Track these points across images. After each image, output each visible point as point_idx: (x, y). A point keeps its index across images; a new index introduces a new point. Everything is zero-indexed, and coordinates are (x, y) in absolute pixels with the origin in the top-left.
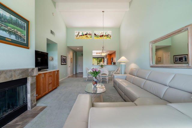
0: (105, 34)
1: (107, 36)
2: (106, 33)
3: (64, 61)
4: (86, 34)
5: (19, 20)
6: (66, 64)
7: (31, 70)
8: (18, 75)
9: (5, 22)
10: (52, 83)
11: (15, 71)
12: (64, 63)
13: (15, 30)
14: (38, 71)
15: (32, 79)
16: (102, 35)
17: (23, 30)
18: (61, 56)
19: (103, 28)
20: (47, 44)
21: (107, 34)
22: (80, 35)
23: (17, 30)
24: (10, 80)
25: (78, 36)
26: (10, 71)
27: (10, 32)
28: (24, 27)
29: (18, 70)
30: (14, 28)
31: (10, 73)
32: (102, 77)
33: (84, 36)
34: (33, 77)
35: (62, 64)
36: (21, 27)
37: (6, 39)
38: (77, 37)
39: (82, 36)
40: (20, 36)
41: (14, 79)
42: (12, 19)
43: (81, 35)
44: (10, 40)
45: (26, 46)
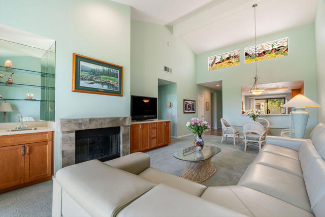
0: (271, 49)
1: (277, 50)
2: (273, 46)
3: (189, 107)
4: (228, 58)
5: (111, 69)
6: (194, 113)
7: (122, 118)
8: (108, 124)
9: (99, 75)
10: (156, 137)
11: (105, 119)
12: (189, 110)
13: (108, 80)
14: (131, 120)
15: (125, 129)
16: (264, 52)
17: (115, 78)
18: (184, 100)
19: (256, 40)
20: (159, 87)
21: (275, 47)
22: (216, 62)
23: (109, 79)
24: (100, 127)
25: (214, 64)
26: (101, 119)
27: (103, 83)
28: (117, 74)
29: (108, 118)
30: (107, 79)
31: (100, 121)
32: (248, 138)
33: (224, 62)
34: (126, 126)
35: (185, 112)
36: (113, 75)
37: (99, 90)
38: (212, 66)
39: (220, 64)
40: (112, 85)
41: (104, 127)
42: (104, 70)
43: (218, 61)
44: (103, 90)
45: (119, 93)
